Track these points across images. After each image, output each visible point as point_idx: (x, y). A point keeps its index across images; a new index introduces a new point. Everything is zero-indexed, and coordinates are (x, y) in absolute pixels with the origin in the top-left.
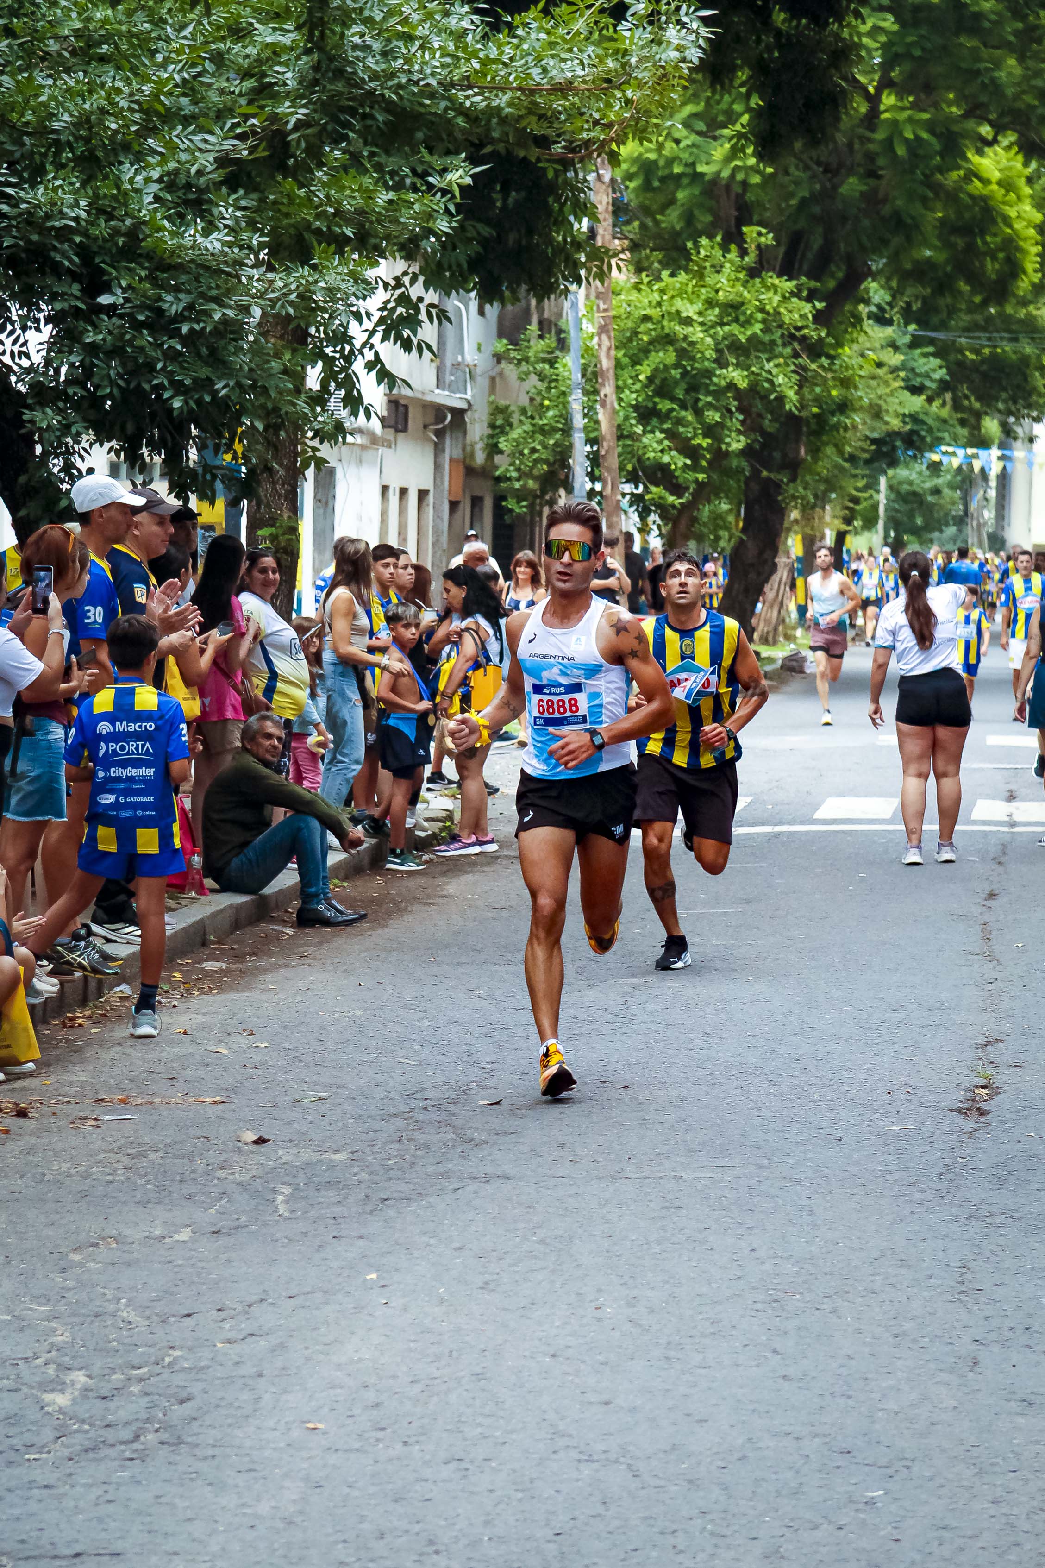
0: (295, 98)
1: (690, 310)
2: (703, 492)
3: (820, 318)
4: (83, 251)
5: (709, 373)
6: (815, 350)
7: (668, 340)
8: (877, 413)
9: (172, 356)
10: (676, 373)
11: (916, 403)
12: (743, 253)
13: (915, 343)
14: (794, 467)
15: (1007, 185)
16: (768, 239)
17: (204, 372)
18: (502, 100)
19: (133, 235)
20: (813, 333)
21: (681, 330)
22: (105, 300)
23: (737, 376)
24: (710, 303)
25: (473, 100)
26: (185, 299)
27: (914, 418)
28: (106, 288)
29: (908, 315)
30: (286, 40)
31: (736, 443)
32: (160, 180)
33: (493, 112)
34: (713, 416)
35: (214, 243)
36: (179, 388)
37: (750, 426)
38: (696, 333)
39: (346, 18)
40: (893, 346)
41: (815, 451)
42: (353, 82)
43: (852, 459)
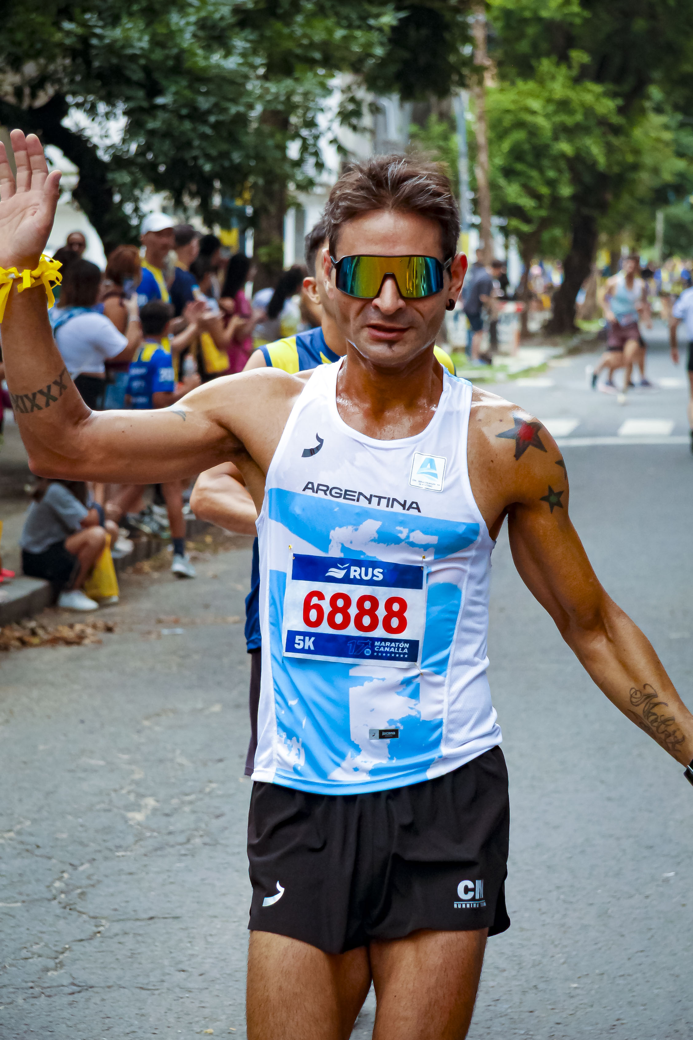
1: (535, 104)
2: (545, 223)
3: (621, 110)
4: (147, 70)
5: (548, 146)
6: (616, 130)
7: (520, 125)
8: (656, 171)
9: (204, 137)
10: (527, 147)
11: (682, 164)
12: (570, 68)
13: (682, 126)
14: (603, 207)
16: (587, 59)
17: (224, 147)
19: (177, 59)
20: (616, 120)
21: (529, 118)
22: (160, 101)
23: (565, 147)
24: (549, 100)
26: (213, 99)
27: (681, 175)
28: (160, 92)
29: (677, 108)
31: (566, 191)
32: (196, 23)
34: (551, 174)
35: (231, 63)
36: (208, 158)
37: (576, 179)
38: (541, 121)
40: (666, 127)
41: (617, 196)
43: (641, 201)
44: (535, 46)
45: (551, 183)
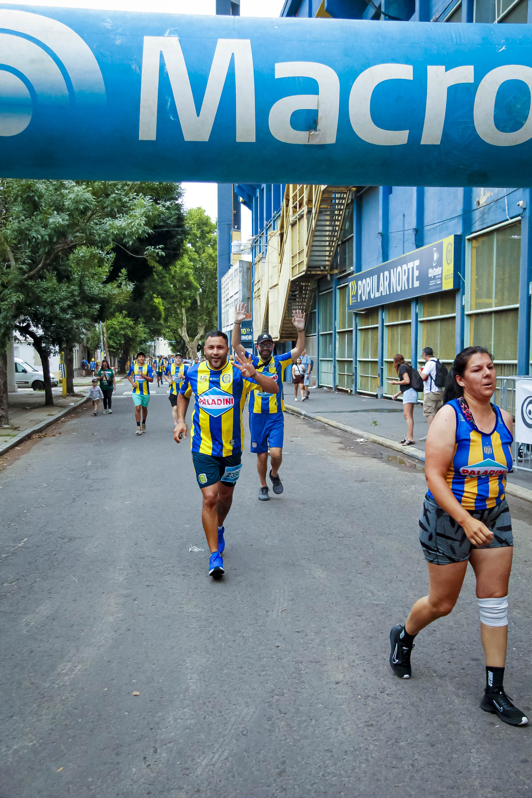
0: (78, 296)
1: (115, 323)
3: (134, 324)
4: (49, 318)
5: (118, 332)
6: (133, 328)
7: (112, 327)
8: (140, 337)
9: (63, 332)
10: (114, 332)
11: (145, 335)
12: (123, 315)
13: (145, 327)
14: (130, 345)
15: (159, 303)
16: (126, 313)
18: (106, 296)
19: (56, 316)
20: (133, 326)
21: (114, 326)
22: (53, 325)
23: (122, 332)
24: (118, 322)
25: (101, 296)
26: (64, 324)
29: (144, 323)
30: (76, 288)
31: (123, 342)
32: (60, 308)
33: (105, 298)
34: (119, 338)
35: (68, 316)
36: (65, 337)
37: (125, 340)
38: (117, 327)
39: (84, 285)
40: (142, 327)
41: (132, 343)
42: (86, 294)
43: (137, 344)
44: (114, 310)
45: (119, 340)
